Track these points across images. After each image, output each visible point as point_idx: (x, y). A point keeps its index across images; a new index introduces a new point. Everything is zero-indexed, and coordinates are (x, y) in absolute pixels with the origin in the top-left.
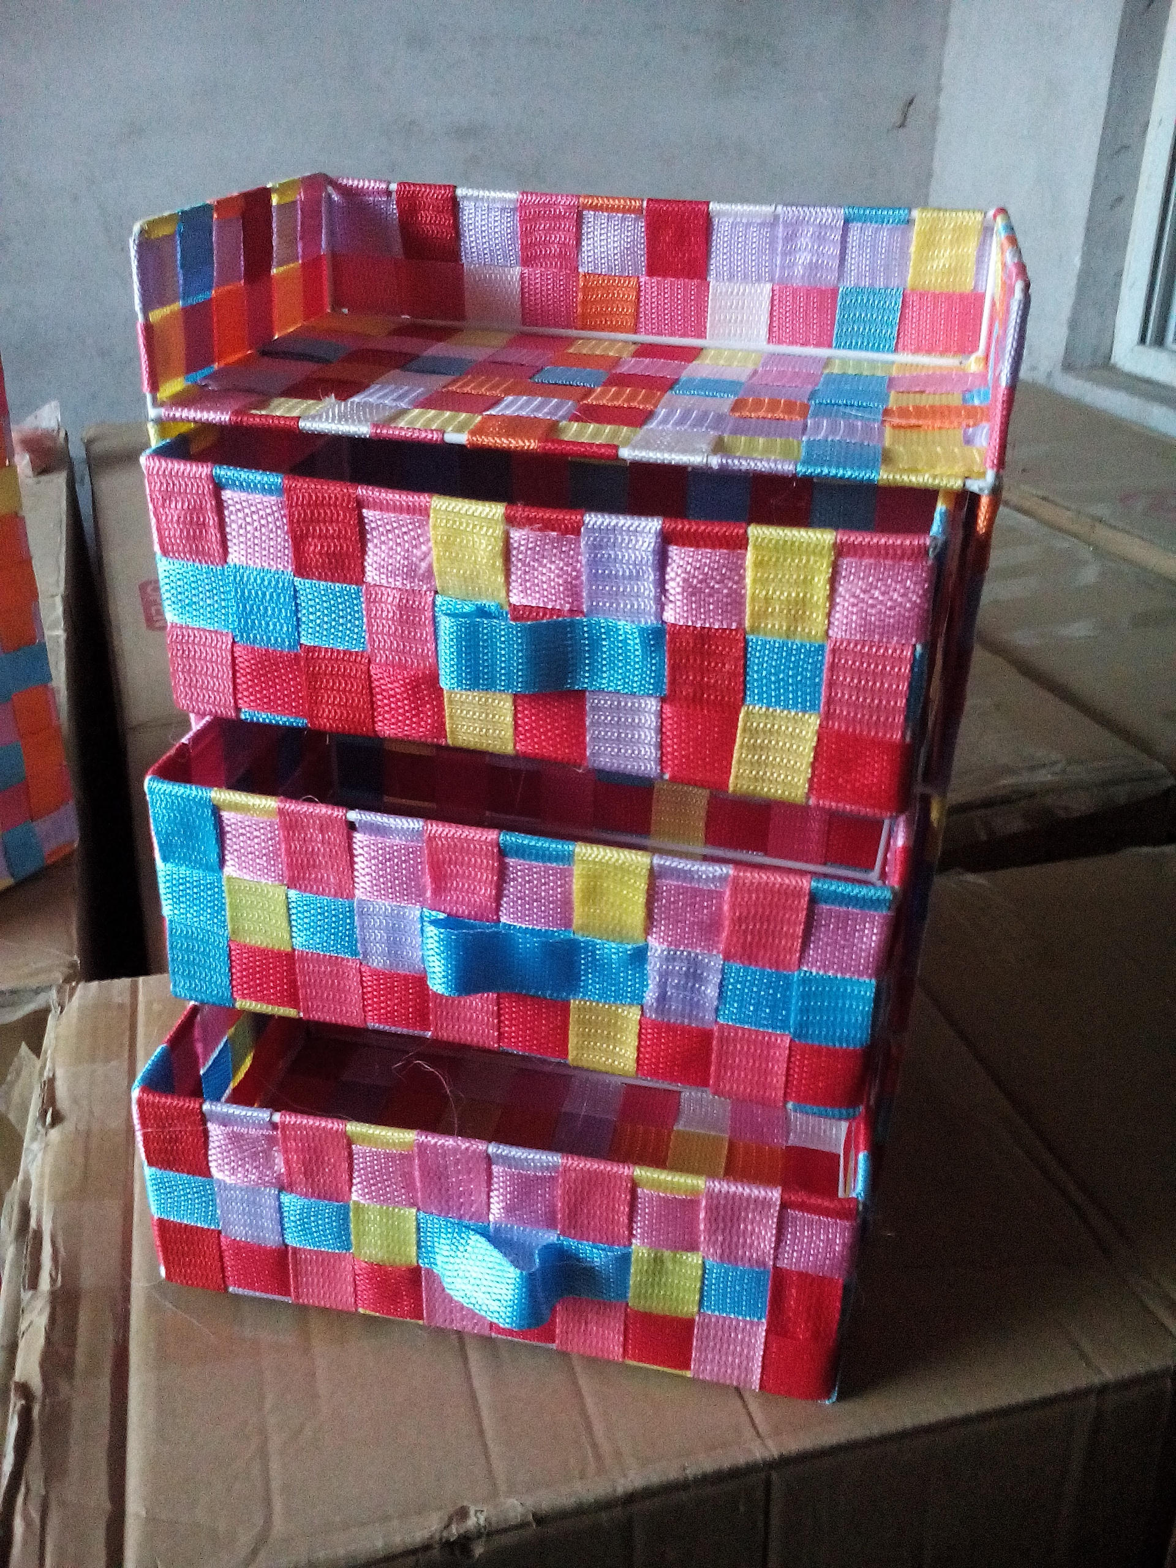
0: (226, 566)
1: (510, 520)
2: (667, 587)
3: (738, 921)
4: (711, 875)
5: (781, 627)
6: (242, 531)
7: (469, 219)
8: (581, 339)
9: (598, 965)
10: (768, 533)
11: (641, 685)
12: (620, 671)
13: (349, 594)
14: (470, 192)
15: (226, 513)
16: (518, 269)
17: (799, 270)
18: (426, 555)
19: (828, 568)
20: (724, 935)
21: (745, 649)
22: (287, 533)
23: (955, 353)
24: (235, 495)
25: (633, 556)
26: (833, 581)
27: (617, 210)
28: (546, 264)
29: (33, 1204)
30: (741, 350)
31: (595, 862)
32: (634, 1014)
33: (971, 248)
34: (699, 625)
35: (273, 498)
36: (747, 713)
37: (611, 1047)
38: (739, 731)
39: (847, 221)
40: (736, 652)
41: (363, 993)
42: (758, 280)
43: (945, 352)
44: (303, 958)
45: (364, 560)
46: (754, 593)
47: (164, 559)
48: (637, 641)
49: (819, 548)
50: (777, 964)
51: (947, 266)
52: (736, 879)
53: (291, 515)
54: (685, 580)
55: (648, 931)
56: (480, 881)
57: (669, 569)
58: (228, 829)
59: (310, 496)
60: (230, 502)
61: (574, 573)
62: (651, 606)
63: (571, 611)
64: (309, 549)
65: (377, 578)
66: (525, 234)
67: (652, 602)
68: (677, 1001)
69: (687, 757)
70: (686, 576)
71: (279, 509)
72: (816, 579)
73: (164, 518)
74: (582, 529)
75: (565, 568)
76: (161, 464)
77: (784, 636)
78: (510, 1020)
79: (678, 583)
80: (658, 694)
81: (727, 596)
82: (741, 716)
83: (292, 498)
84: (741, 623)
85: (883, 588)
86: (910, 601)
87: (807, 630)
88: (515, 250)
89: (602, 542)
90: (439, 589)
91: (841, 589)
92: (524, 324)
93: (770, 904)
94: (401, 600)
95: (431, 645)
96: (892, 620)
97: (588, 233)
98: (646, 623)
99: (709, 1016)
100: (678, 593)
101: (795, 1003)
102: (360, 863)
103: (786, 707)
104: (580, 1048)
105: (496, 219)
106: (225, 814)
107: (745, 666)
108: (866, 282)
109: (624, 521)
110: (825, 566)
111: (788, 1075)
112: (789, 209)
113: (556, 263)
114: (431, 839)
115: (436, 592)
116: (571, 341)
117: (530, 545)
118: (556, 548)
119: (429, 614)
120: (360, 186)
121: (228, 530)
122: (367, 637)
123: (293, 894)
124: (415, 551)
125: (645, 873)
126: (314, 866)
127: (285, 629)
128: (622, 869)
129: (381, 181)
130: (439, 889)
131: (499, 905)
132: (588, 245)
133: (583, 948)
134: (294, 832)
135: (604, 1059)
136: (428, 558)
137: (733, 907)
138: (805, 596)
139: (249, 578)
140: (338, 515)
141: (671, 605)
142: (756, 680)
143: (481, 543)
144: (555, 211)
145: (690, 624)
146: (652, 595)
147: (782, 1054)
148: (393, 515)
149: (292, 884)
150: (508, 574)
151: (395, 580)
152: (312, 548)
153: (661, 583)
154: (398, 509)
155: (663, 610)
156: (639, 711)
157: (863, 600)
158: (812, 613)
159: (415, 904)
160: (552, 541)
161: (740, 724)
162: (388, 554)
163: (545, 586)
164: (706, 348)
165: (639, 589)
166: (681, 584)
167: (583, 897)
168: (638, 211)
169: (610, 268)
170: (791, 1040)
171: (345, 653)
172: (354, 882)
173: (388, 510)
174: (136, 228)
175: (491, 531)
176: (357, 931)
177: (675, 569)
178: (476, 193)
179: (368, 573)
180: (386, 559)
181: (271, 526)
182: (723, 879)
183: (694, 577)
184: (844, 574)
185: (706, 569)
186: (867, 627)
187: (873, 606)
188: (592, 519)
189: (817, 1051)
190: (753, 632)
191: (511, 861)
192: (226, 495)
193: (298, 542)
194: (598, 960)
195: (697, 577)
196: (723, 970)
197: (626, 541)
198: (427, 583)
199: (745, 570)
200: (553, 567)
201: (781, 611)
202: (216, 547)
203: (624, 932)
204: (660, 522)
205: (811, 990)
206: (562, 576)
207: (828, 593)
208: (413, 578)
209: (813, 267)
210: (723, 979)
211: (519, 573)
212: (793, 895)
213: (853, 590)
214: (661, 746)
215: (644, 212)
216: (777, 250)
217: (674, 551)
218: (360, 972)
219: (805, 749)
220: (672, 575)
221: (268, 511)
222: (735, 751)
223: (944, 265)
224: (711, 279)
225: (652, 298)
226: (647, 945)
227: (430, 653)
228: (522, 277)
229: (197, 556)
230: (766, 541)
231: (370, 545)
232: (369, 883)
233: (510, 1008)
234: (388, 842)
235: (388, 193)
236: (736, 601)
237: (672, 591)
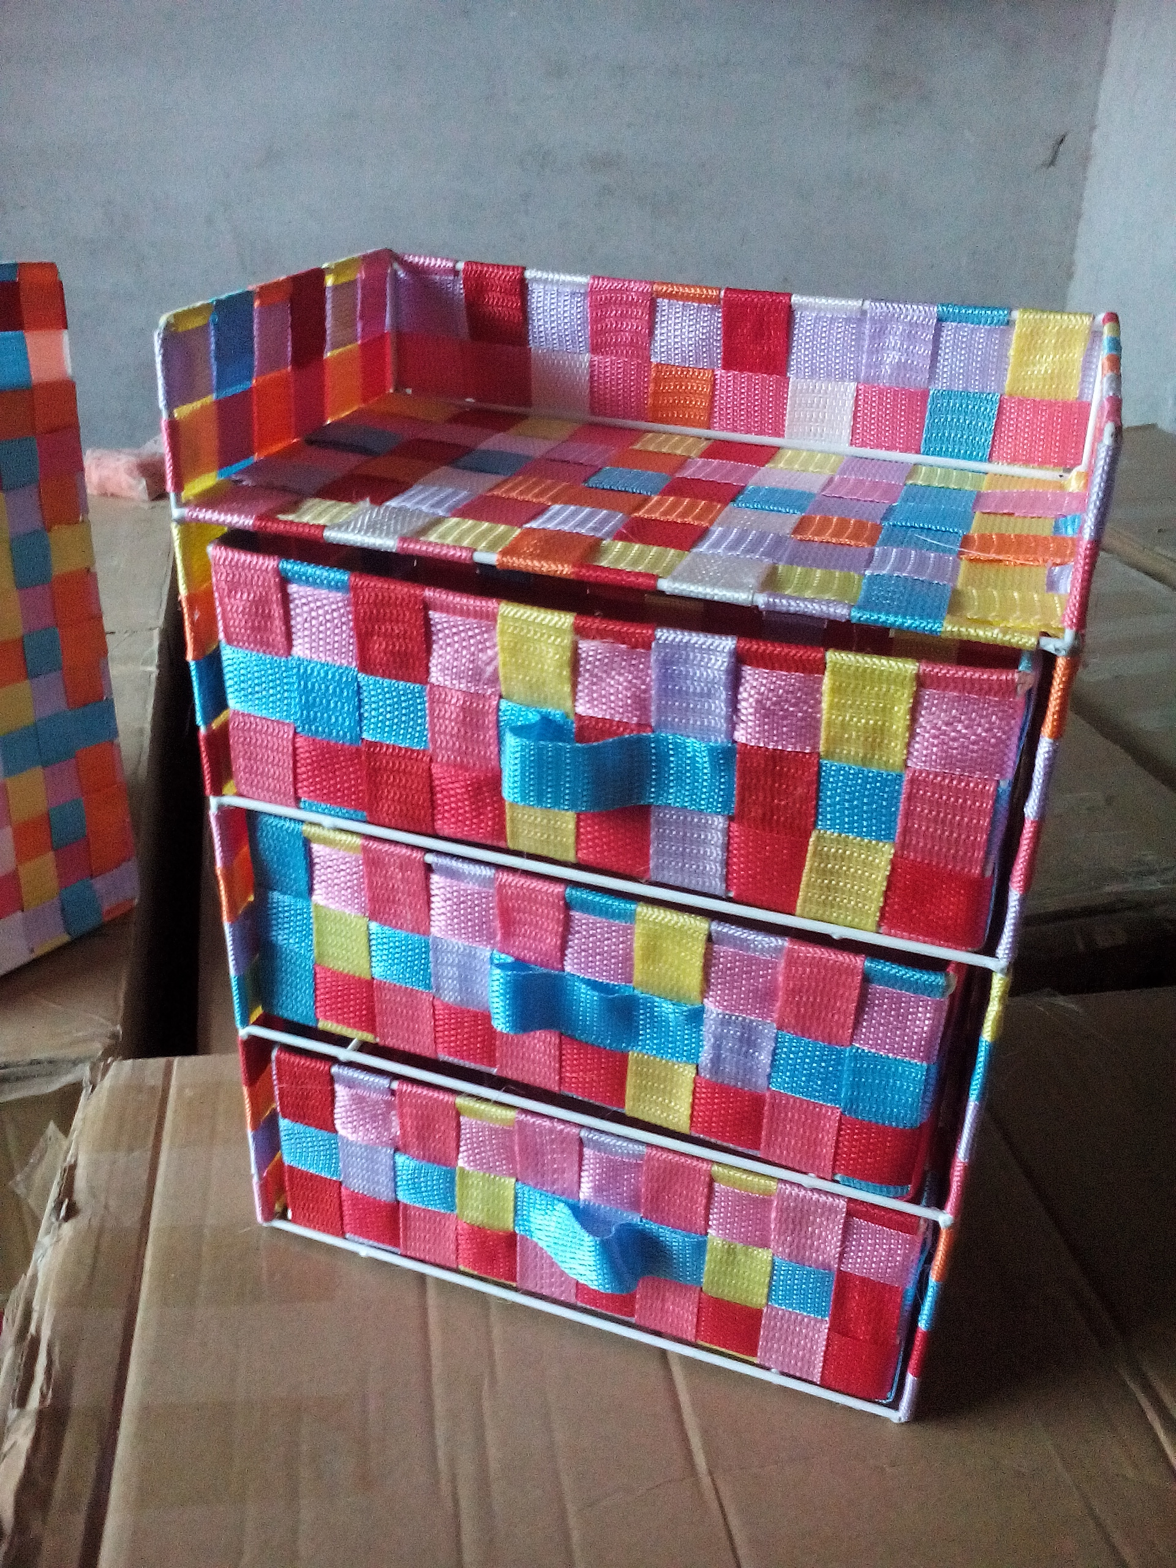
0: (290, 658)
1: (580, 632)
2: (739, 707)
3: (792, 992)
4: (767, 946)
5: (857, 754)
6: (306, 625)
7: (538, 302)
8: (649, 432)
9: (656, 1021)
10: (847, 659)
11: (709, 803)
12: (687, 788)
13: (413, 692)
14: (539, 274)
15: (292, 606)
16: (587, 357)
17: (886, 370)
18: (492, 659)
19: (909, 699)
20: (778, 1004)
21: (819, 774)
22: (351, 629)
23: (1056, 465)
24: (301, 589)
25: (705, 674)
26: (914, 712)
27: (694, 299)
28: (617, 352)
29: (36, 1305)
30: (821, 452)
31: (655, 923)
32: (689, 1072)
33: (1077, 354)
34: (771, 747)
35: (340, 594)
36: (818, 838)
37: (667, 1101)
38: (809, 855)
39: (940, 320)
40: (808, 776)
41: (435, 1026)
42: (842, 379)
43: (1043, 463)
44: (381, 986)
45: (429, 661)
46: (830, 718)
47: (228, 647)
48: (706, 759)
49: (901, 678)
50: (830, 1039)
51: (1049, 372)
52: (791, 951)
53: (356, 613)
54: (758, 701)
55: (704, 993)
56: (546, 931)
57: (741, 689)
58: (316, 860)
59: (377, 596)
60: (295, 596)
61: (643, 687)
62: (722, 725)
63: (639, 725)
64: (374, 647)
65: (440, 679)
66: (595, 320)
67: (722, 721)
68: (730, 1064)
69: (754, 877)
70: (760, 697)
71: (345, 606)
72: (896, 709)
73: (229, 608)
74: (653, 644)
75: (634, 681)
76: (227, 554)
77: (860, 763)
78: (572, 1066)
79: (751, 704)
80: (726, 813)
81: (803, 719)
82: (812, 840)
83: (359, 597)
84: (815, 746)
85: (966, 722)
86: (994, 736)
87: (884, 759)
88: (584, 336)
89: (671, 659)
90: (504, 694)
91: (921, 719)
92: (593, 412)
93: (824, 979)
94: (465, 702)
95: (493, 748)
96: (975, 755)
97: (662, 322)
98: (716, 741)
99: (762, 1082)
100: (751, 714)
101: (846, 1078)
102: (437, 903)
103: (859, 834)
104: (637, 1099)
105: (566, 303)
106: (315, 847)
107: (818, 790)
108: (958, 386)
109: (697, 638)
110: (905, 696)
111: (837, 1147)
112: (877, 304)
113: (627, 352)
114: (502, 886)
115: (501, 697)
116: (639, 433)
117: (599, 657)
118: (625, 660)
119: (492, 717)
120: (426, 264)
121: (293, 623)
122: (429, 736)
123: (374, 926)
124: (480, 655)
125: (703, 937)
126: (394, 902)
127: (347, 723)
128: (682, 931)
129: (447, 260)
130: (508, 934)
131: (563, 955)
132: (661, 334)
133: (642, 1004)
134: (376, 868)
135: (659, 1112)
136: (494, 663)
137: (787, 978)
138: (884, 724)
139: (312, 671)
140: (404, 615)
141: (742, 725)
142: (830, 806)
143: (548, 652)
144: (628, 298)
145: (762, 745)
146: (723, 713)
147: (831, 1126)
148: (459, 619)
149: (373, 916)
150: (574, 685)
151: (460, 683)
152: (377, 646)
153: (733, 703)
154: (465, 613)
155: (734, 729)
156: (705, 827)
157: (944, 733)
158: (890, 742)
159: (486, 946)
160: (622, 653)
161: (810, 848)
162: (453, 656)
163: (612, 698)
164: (783, 448)
165: (710, 706)
166: (754, 704)
167: (643, 955)
168: (716, 301)
169: (684, 359)
170: (842, 1113)
171: (407, 750)
172: (431, 920)
173: (454, 613)
174: (162, 321)
175: (559, 640)
176: (431, 965)
177: (748, 689)
178: (545, 276)
179: (433, 674)
180: (451, 661)
181: (336, 621)
182: (779, 950)
183: (768, 699)
184: (925, 704)
185: (781, 691)
186: (949, 761)
187: (954, 739)
188: (664, 635)
189: (867, 1127)
190: (827, 757)
191: (576, 914)
192: (293, 588)
193: (363, 637)
194: (656, 1017)
195: (771, 699)
196: (776, 1038)
197: (699, 658)
198: (492, 687)
199: (821, 694)
200: (621, 679)
201: (858, 737)
202: (280, 639)
203: (682, 992)
204: (735, 642)
205: (863, 1067)
206: (630, 689)
207: (908, 723)
208: (479, 681)
209: (900, 366)
210: (775, 1049)
211: (587, 683)
212: (847, 974)
213: (935, 721)
214: (727, 864)
215: (722, 302)
216: (863, 346)
217: (748, 671)
218: (434, 1006)
219: (878, 876)
220: (745, 695)
221: (334, 607)
222: (804, 875)
223: (1046, 371)
224: (791, 375)
225: (728, 392)
226: (703, 1007)
227: (492, 757)
228: (592, 365)
229: (262, 647)
230: (845, 667)
231: (435, 646)
232: (444, 923)
233: (572, 1054)
234: (463, 886)
235: (456, 273)
236: (810, 726)
237: (743, 711)
